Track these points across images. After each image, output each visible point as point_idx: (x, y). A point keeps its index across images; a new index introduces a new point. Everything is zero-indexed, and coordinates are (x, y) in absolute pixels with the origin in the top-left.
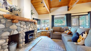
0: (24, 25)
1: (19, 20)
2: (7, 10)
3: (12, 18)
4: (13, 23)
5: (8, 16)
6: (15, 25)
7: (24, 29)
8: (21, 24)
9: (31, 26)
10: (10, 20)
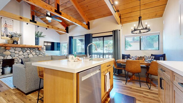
0: (19, 52)
1: (13, 47)
2: (8, 37)
3: (4, 46)
4: (6, 49)
5: (2, 45)
6: (8, 51)
7: (19, 55)
8: (15, 51)
9: (30, 52)
10: (4, 48)
